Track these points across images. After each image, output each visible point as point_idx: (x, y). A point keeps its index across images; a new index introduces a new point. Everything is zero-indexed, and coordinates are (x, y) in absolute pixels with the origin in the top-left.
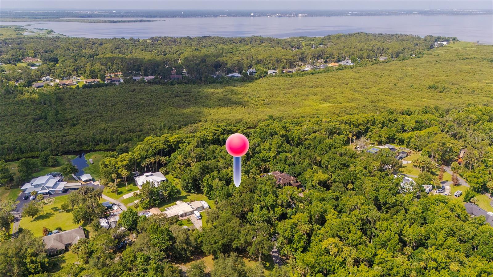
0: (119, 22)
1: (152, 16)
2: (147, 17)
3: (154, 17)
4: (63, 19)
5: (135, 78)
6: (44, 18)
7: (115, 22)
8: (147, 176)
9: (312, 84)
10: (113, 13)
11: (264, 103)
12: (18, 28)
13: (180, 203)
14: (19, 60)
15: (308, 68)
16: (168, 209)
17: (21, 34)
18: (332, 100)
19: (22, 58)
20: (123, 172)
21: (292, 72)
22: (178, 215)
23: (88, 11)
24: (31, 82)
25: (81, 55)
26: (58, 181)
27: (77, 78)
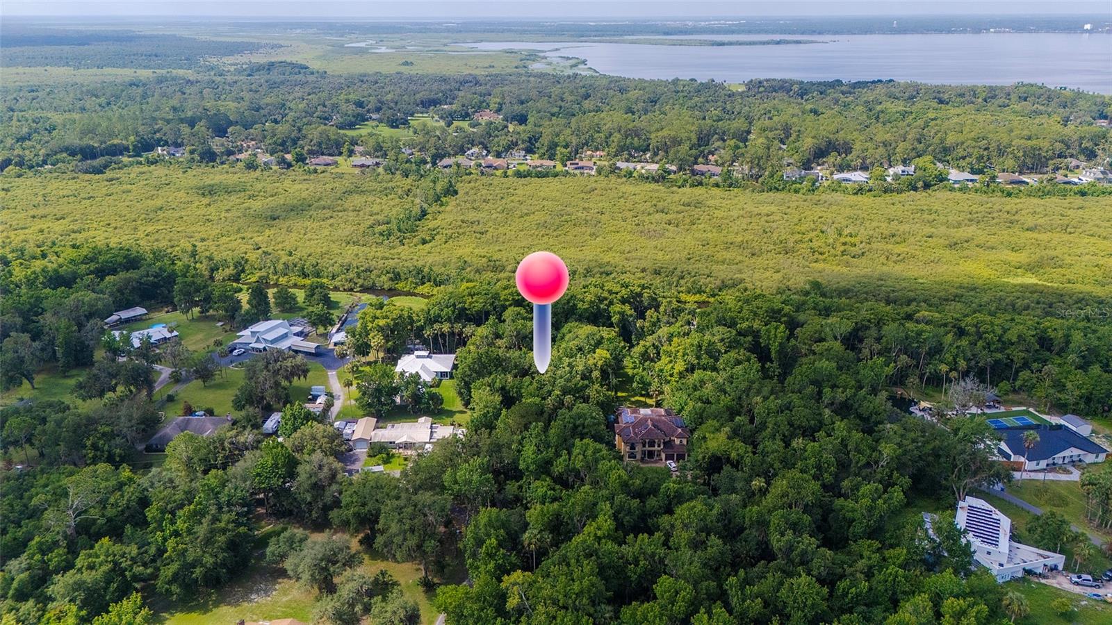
0: (730, 44)
1: (814, 32)
2: (803, 33)
3: (820, 33)
5: (620, 164)
6: (595, 36)
7: (722, 44)
8: (418, 357)
9: (1041, 221)
10: (736, 25)
11: (845, 251)
12: (532, 55)
13: (424, 422)
14: (467, 115)
15: (1086, 176)
16: (393, 427)
17: (525, 67)
18: (1048, 269)
19: (476, 112)
20: (376, 339)
21: (1028, 183)
22: (394, 442)
23: (691, 21)
24: (442, 157)
25: (568, 112)
26: (295, 335)
27: (524, 156)
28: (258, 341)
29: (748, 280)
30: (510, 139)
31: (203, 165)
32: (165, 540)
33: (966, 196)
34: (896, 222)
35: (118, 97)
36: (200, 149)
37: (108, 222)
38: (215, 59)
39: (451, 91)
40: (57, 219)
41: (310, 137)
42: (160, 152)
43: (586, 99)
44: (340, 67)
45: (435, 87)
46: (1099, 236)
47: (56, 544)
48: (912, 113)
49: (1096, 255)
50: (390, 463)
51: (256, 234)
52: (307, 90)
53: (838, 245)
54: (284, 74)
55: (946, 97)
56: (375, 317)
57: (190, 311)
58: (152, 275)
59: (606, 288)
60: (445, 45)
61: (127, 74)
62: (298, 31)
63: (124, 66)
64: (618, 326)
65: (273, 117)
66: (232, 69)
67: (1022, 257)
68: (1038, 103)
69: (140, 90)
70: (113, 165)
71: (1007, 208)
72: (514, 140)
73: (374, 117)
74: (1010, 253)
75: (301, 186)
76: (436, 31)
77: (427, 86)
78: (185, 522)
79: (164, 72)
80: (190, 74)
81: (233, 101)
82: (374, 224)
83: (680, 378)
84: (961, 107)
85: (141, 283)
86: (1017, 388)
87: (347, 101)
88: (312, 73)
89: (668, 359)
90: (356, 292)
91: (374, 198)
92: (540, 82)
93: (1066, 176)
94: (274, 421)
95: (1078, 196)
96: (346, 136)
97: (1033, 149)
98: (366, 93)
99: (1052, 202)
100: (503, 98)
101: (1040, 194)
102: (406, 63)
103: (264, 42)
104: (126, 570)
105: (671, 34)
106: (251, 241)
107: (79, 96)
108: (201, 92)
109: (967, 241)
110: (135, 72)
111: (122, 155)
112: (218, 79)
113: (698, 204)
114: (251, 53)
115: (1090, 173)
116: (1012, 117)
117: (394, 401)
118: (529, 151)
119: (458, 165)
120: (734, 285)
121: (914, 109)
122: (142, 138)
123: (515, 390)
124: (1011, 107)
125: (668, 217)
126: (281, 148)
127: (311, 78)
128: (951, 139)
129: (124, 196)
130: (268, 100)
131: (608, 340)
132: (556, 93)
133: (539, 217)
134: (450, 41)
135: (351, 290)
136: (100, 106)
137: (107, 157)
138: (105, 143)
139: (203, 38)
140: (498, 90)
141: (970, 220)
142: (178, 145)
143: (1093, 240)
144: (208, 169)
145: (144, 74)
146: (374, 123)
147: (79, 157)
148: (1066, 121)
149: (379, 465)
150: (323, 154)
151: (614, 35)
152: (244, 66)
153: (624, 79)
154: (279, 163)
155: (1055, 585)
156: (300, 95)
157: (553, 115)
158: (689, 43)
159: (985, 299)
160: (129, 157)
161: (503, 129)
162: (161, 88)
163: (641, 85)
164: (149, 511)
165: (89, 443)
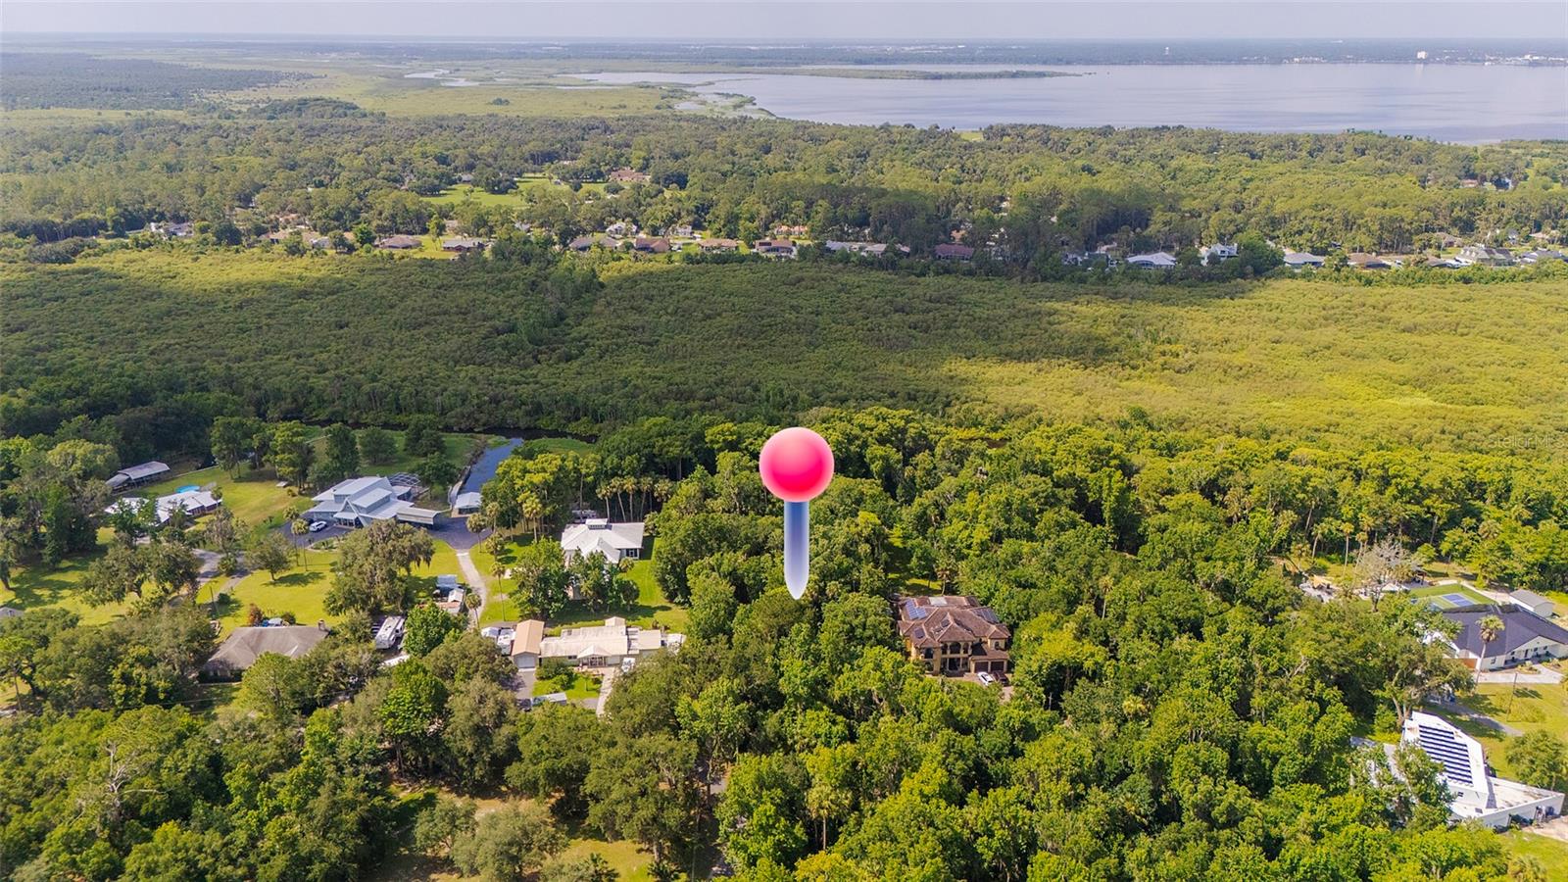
0: (949, 76)
1: (1061, 60)
2: (1045, 63)
3: (1068, 63)
4: (810, 67)
5: (830, 244)
6: (761, 65)
7: (937, 77)
8: (592, 528)
9: (1420, 319)
10: (953, 51)
11: (1165, 363)
12: (676, 91)
13: (614, 625)
14: (600, 175)
15: (1465, 257)
16: (570, 633)
17: (670, 107)
18: (1445, 385)
19: (611, 170)
20: (529, 503)
21: (1389, 267)
22: (575, 657)
23: (890, 45)
24: (574, 235)
25: (745, 171)
26: (399, 498)
27: (692, 233)
28: (346, 509)
29: (1041, 406)
30: (670, 209)
31: (222, 249)
32: (262, 823)
33: (1312, 285)
34: (1227, 322)
35: (81, 150)
36: (215, 226)
37: (89, 334)
38: (217, 95)
39: (572, 140)
40: (13, 332)
41: (379, 207)
42: (154, 230)
43: (767, 153)
44: (406, 107)
45: (549, 134)
46: (1502, 339)
47: (91, 836)
48: (1218, 171)
49: (1504, 364)
50: (573, 687)
51: (317, 350)
52: (362, 139)
53: (1155, 355)
54: (322, 117)
55: (1258, 149)
56: (525, 471)
57: (236, 467)
58: (173, 414)
59: (855, 422)
60: (550, 76)
61: (87, 116)
62: (333, 55)
63: (83, 105)
64: (880, 477)
65: (317, 178)
66: (244, 110)
67: (1404, 369)
68: (1381, 157)
69: (114, 140)
70: (87, 250)
71: (1371, 301)
72: (676, 211)
73: (465, 177)
74: (1387, 363)
75: (373, 278)
76: (535, 57)
77: (536, 133)
78: (293, 795)
79: (143, 113)
80: (182, 116)
81: (255, 155)
82: (491, 333)
83: (982, 551)
84: (1281, 163)
85: (157, 426)
86: (1443, 553)
87: (424, 155)
88: (365, 115)
89: (963, 523)
90: (479, 432)
91: (484, 295)
92: (697, 128)
93: (1439, 257)
94: (390, 630)
95: (1460, 283)
96: (432, 206)
97: (1392, 220)
98: (450, 144)
99: (1428, 291)
100: (650, 151)
101: (1410, 281)
102: (499, 102)
103: (283, 70)
104: (206, 871)
105: (865, 64)
106: (311, 360)
107: (21, 149)
108: (205, 143)
109: (1328, 348)
110: (99, 114)
111: (97, 234)
112: (226, 123)
113: (951, 300)
114: (268, 87)
115: (1471, 252)
116: (1352, 176)
117: (566, 595)
118: (697, 226)
119: (601, 247)
120: (1022, 415)
121: (1218, 165)
122: (126, 210)
123: (751, 575)
124: (1348, 162)
125: (913, 318)
126: (336, 223)
127: (365, 123)
128: (1280, 207)
129: (109, 295)
130: (306, 154)
131: (871, 497)
132: (724, 143)
133: (728, 320)
134: (556, 71)
135: (471, 430)
136: (55, 163)
137: (77, 239)
138: (71, 217)
139: (195, 65)
140: (639, 140)
141: (1326, 319)
142: (179, 220)
143: (1495, 344)
144: (231, 255)
145: (113, 116)
146: (467, 187)
147: (33, 238)
148: (1423, 182)
149: (556, 692)
150: (398, 232)
151: (786, 64)
152: (262, 106)
153: (813, 125)
154: (336, 246)
155: (1555, 837)
156: (353, 146)
157: (724, 174)
158: (893, 76)
159: (1371, 429)
160: (108, 237)
161: (656, 195)
162: (143, 137)
163: (838, 132)
164: (231, 778)
165: (116, 673)
